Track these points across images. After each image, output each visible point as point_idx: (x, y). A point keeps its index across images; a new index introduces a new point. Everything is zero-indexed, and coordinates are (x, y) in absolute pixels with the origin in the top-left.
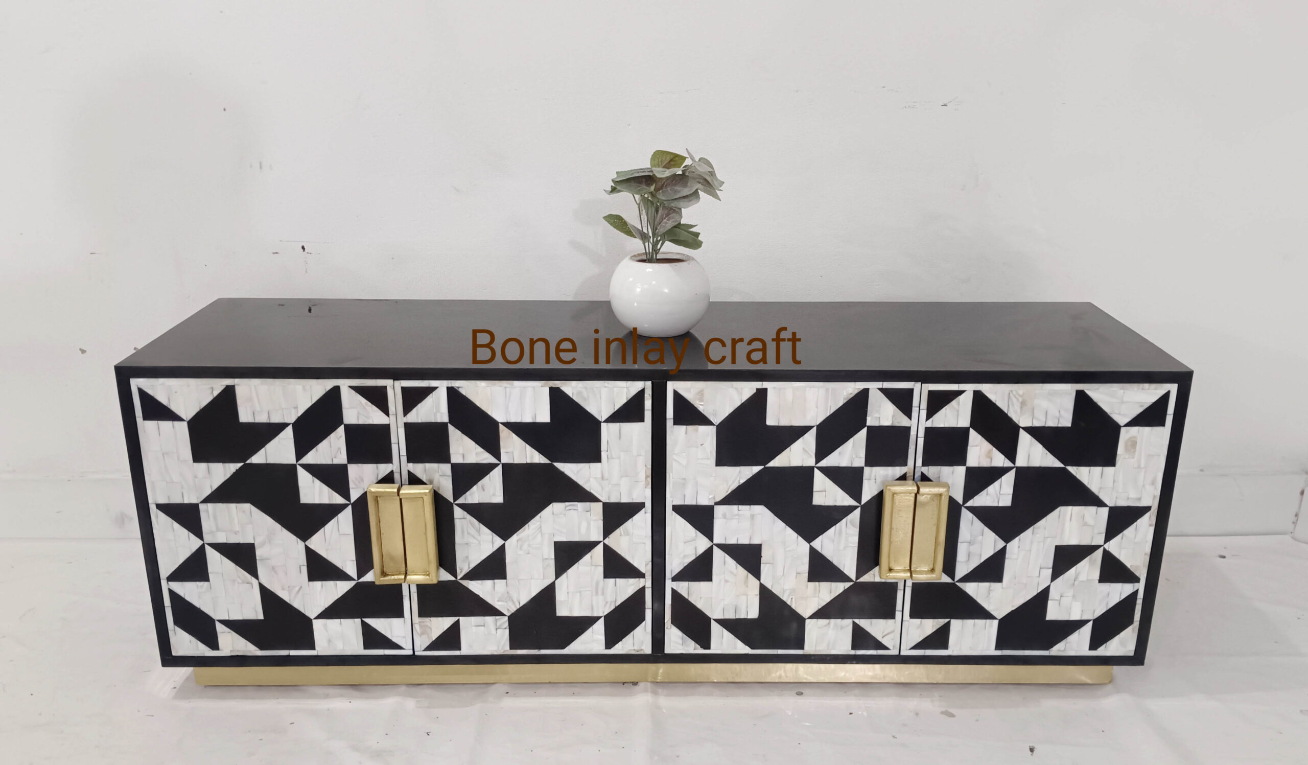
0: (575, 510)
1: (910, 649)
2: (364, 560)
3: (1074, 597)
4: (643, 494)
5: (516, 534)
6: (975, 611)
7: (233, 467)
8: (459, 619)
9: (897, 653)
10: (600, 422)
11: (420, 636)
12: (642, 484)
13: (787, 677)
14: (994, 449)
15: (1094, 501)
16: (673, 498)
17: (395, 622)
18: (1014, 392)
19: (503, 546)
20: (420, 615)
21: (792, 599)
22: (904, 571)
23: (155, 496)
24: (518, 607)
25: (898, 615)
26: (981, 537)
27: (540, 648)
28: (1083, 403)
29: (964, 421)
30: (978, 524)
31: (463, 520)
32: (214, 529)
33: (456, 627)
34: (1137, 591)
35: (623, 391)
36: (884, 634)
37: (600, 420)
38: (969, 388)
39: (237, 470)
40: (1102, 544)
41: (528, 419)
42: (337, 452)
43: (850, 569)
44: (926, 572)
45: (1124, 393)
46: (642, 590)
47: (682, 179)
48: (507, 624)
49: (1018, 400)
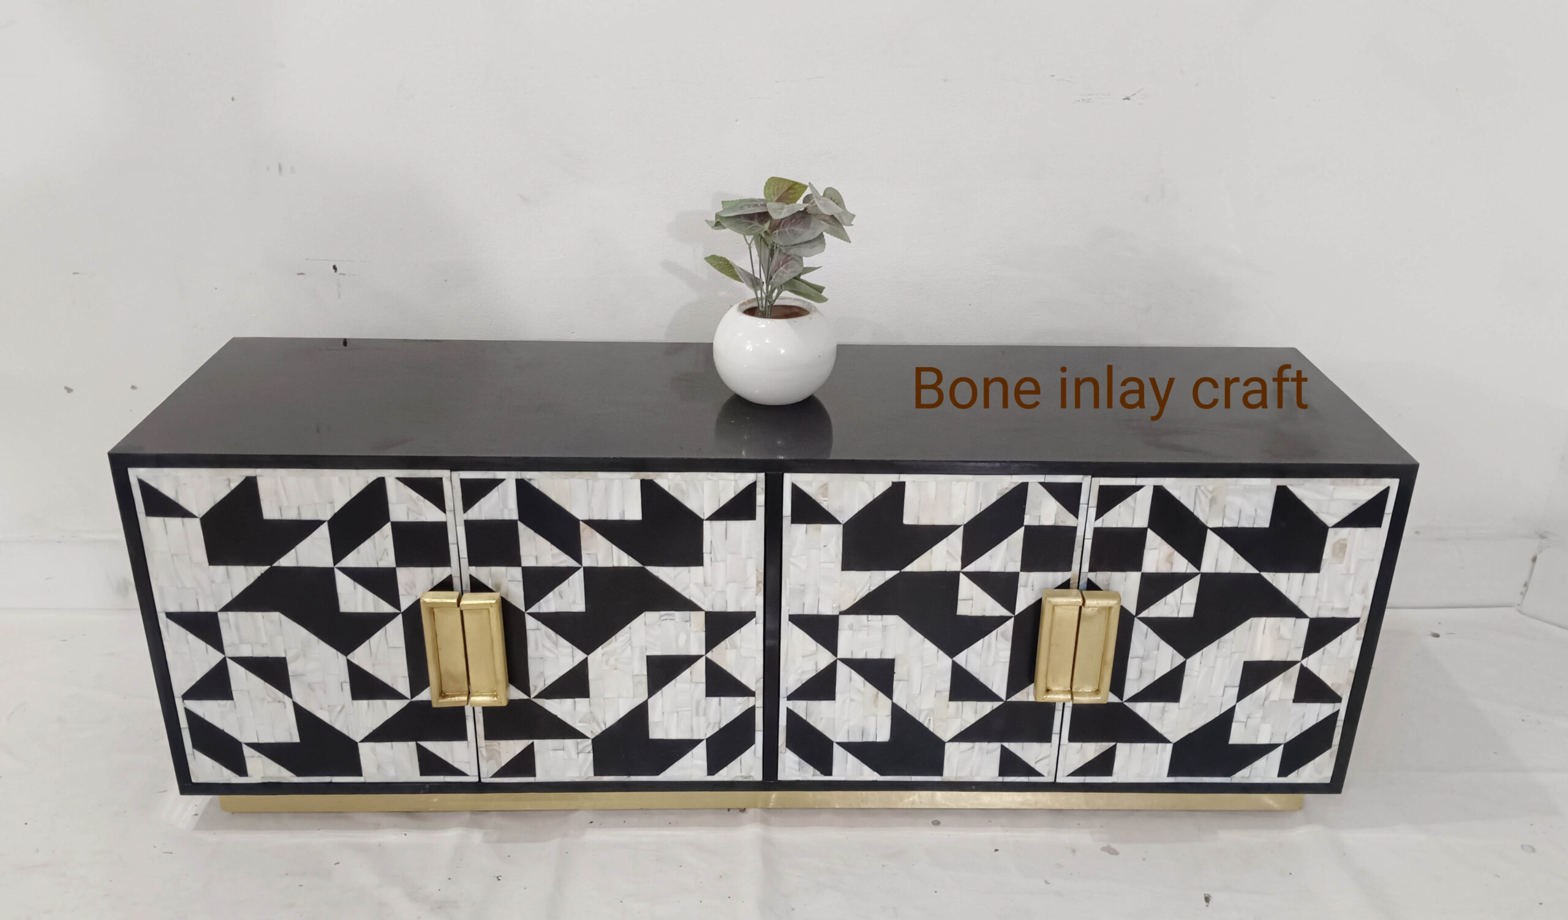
0: (671, 620)
1: (1068, 776)
2: (418, 676)
3: (1263, 718)
4: (754, 602)
5: (600, 647)
6: (1146, 734)
7: (257, 571)
8: (533, 743)
9: (1053, 780)
10: (702, 520)
11: (487, 761)
12: (753, 590)
13: (921, 802)
14: (1176, 553)
15: (1290, 610)
16: (789, 606)
17: (457, 745)
18: (1202, 488)
19: (586, 660)
20: (487, 738)
21: (930, 720)
22: (1064, 692)
23: (164, 603)
24: (604, 729)
25: (1055, 738)
26: (1155, 652)
27: (629, 774)
28: (1285, 501)
29: (1141, 520)
30: (1153, 637)
31: (537, 631)
32: (237, 641)
33: (529, 752)
34: (1338, 712)
35: (731, 484)
36: (1037, 760)
37: (703, 518)
38: (1149, 483)
39: (262, 574)
40: (1300, 659)
41: (615, 516)
42: (384, 553)
43: (999, 686)
44: (1090, 694)
45: (1334, 489)
46: (751, 711)
47: (803, 216)
48: (591, 748)
49: (1206, 497)
